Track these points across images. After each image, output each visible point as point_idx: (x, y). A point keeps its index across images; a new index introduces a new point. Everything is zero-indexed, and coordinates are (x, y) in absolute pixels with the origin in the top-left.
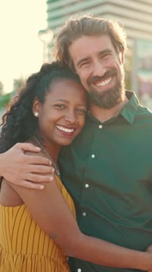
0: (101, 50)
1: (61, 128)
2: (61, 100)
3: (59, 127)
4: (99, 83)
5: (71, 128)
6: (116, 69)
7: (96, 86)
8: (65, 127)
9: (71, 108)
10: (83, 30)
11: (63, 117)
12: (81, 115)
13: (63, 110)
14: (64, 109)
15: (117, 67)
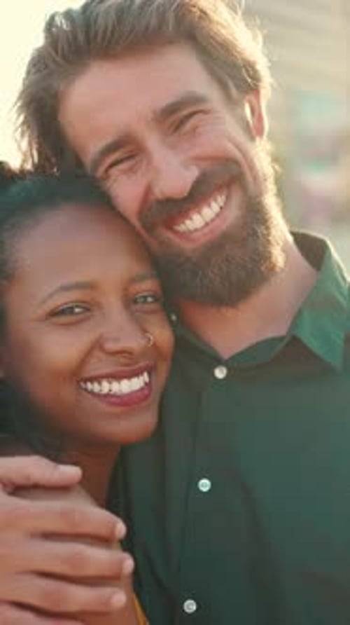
0: (165, 100)
1: (105, 387)
2: (65, 289)
3: (95, 387)
4: (183, 223)
5: (136, 374)
6: (236, 162)
7: (176, 232)
8: (117, 377)
9: (113, 303)
10: (88, 41)
11: (98, 345)
12: (152, 312)
13: (87, 319)
14: (88, 314)
15: (238, 155)
